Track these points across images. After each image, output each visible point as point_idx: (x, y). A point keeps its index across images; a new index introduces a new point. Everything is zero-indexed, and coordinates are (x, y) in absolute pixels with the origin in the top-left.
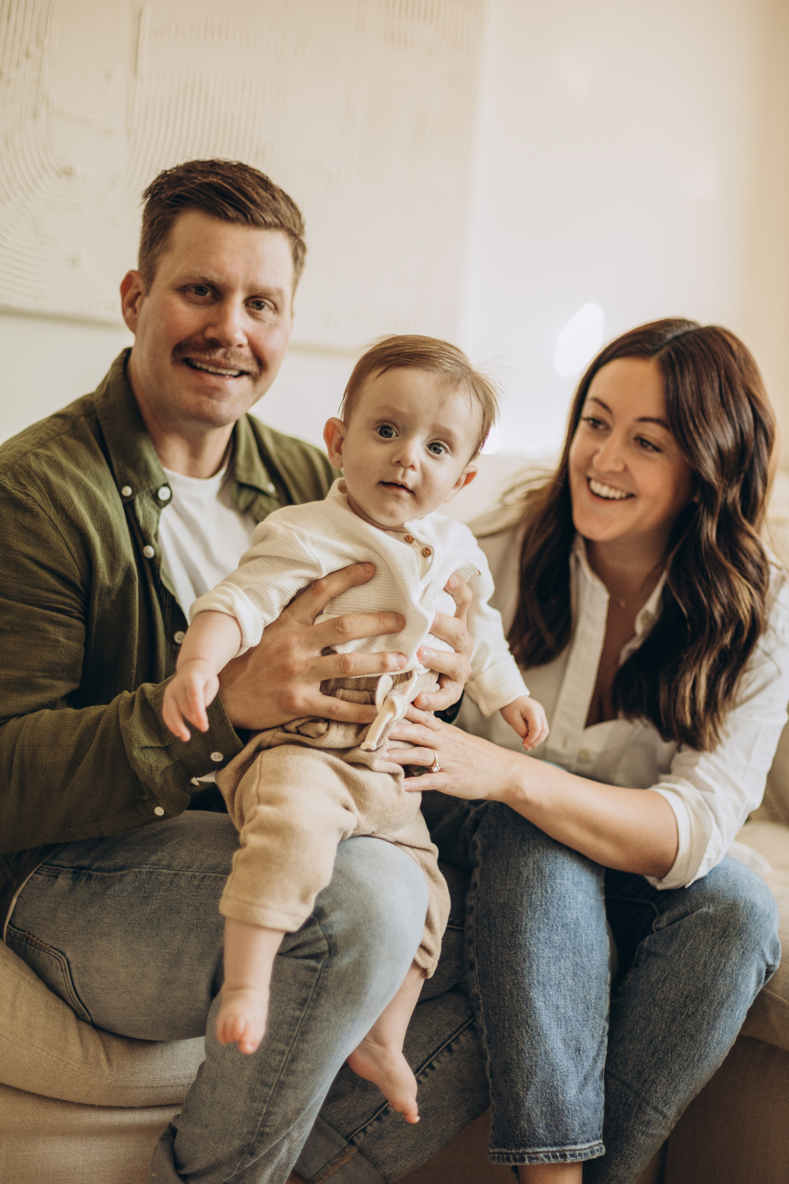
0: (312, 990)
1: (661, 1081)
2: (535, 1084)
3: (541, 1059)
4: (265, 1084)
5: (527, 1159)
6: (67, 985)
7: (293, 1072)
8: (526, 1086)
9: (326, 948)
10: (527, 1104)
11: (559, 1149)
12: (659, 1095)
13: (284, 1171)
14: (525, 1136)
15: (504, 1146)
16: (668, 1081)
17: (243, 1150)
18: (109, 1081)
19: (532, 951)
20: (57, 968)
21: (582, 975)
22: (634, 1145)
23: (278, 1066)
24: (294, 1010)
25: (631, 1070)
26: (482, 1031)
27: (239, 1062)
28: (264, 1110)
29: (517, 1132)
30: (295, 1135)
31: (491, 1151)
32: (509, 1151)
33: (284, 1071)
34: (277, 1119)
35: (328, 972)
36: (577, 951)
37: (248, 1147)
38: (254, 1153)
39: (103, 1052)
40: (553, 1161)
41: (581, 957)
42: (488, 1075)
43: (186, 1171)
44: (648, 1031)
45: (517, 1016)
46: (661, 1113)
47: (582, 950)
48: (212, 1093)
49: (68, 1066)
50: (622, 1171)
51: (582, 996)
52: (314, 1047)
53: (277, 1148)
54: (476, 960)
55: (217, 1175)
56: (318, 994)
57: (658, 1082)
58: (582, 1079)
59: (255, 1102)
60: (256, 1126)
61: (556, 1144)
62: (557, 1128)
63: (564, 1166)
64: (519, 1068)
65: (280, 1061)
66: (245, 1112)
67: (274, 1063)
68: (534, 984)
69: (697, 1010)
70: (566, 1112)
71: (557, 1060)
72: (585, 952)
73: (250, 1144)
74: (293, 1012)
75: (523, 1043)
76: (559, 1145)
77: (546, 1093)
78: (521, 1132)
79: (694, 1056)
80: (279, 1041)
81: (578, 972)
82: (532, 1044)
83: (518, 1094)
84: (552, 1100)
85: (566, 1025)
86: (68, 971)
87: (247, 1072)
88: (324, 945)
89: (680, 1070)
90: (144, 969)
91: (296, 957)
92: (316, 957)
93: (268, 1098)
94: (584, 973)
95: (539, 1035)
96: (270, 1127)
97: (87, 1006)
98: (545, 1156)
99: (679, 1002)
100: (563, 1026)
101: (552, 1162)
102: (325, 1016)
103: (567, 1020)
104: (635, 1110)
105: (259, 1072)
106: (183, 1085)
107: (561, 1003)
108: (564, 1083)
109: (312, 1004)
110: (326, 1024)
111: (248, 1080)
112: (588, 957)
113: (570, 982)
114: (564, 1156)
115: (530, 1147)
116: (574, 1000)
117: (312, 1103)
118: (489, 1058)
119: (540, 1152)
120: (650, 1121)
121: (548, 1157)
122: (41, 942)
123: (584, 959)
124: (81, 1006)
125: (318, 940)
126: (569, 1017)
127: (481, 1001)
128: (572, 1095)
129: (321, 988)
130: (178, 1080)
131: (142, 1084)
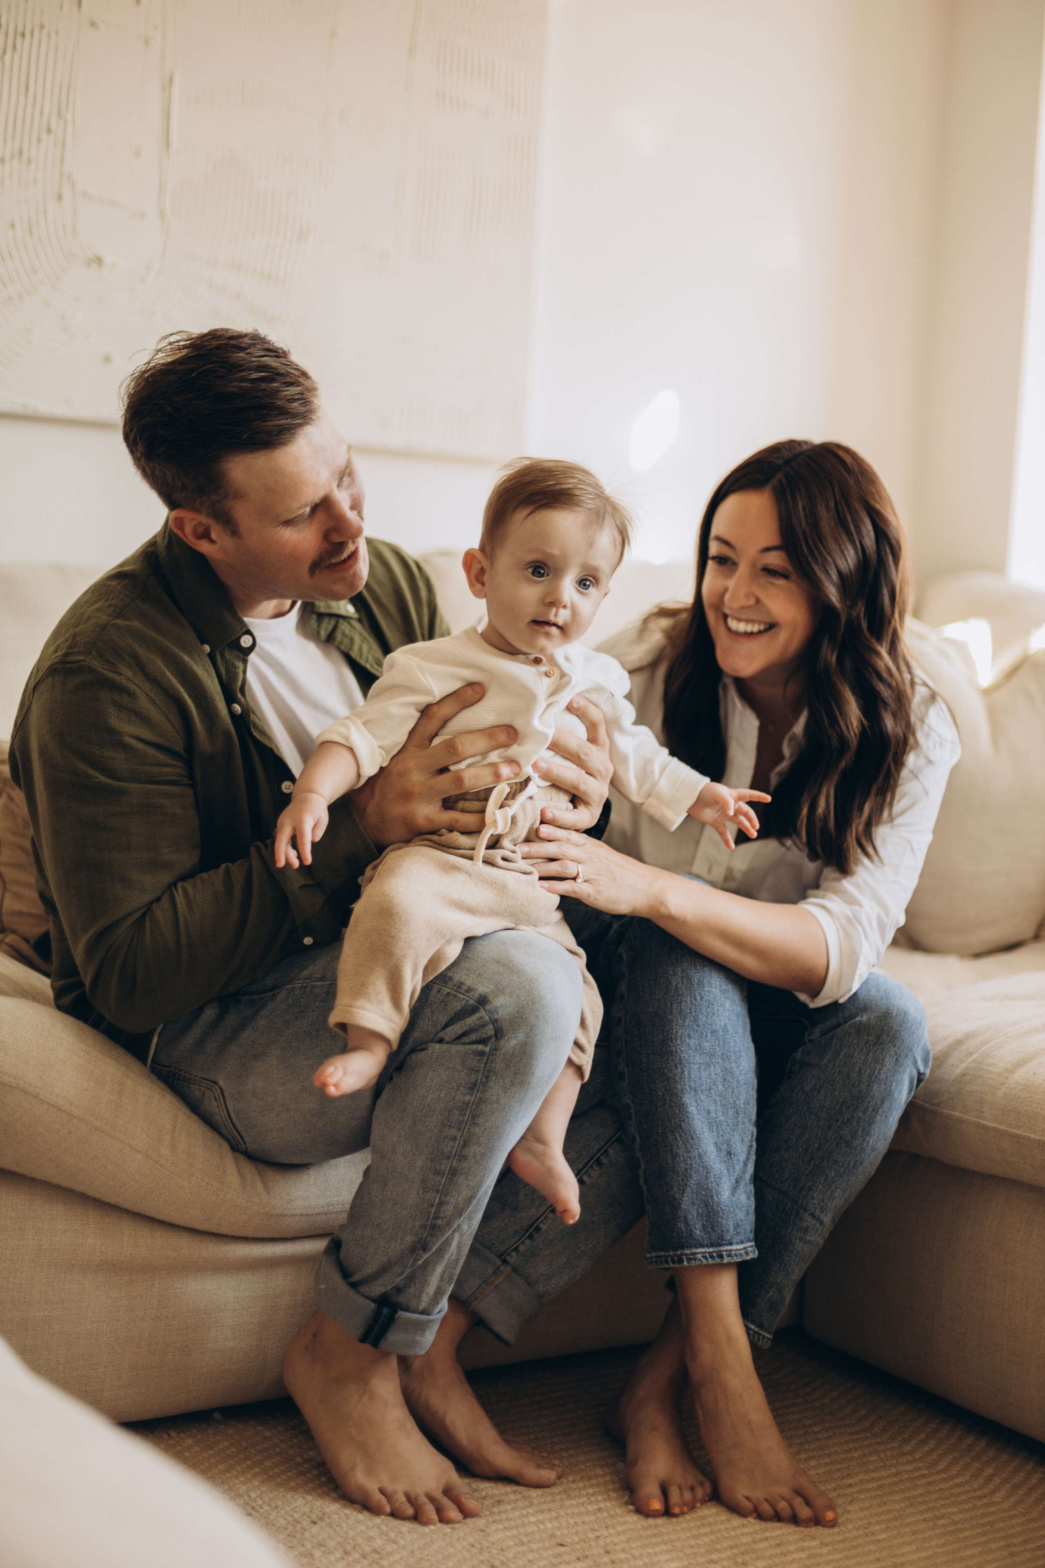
1: (818, 1187)
2: (690, 1187)
3: (696, 1162)
4: (437, 1173)
5: (685, 1260)
6: (222, 1113)
7: (465, 1158)
8: (682, 1188)
9: (493, 1032)
10: (683, 1206)
11: (716, 1249)
12: (816, 1201)
13: (455, 1268)
14: (682, 1237)
15: (662, 1250)
16: (824, 1187)
18: (267, 1210)
20: (210, 1098)
21: (731, 1080)
22: (792, 1252)
24: (465, 1095)
25: (788, 1179)
26: (634, 1139)
29: (675, 1234)
30: (465, 1227)
31: (648, 1256)
32: (667, 1254)
33: (457, 1157)
34: (449, 1210)
35: (496, 1055)
36: (725, 1057)
37: (420, 1243)
38: (426, 1248)
39: (259, 1181)
40: (711, 1261)
41: (730, 1063)
42: (642, 1182)
43: (356, 1278)
44: (804, 1139)
46: (818, 1219)
47: (730, 1056)
48: (383, 1191)
49: (228, 1196)
50: (781, 1278)
51: (732, 1101)
52: (485, 1129)
53: (448, 1242)
54: (626, 1070)
55: (390, 1275)
56: (487, 1077)
57: (814, 1189)
58: (733, 1182)
59: (427, 1193)
60: (429, 1218)
61: (712, 1245)
62: (713, 1229)
64: (674, 1171)
65: (453, 1147)
66: (417, 1204)
69: (852, 1116)
70: (721, 1213)
71: (711, 1163)
72: (733, 1058)
73: (421, 1239)
74: (463, 1097)
76: (716, 1246)
77: (701, 1195)
78: (678, 1234)
79: (850, 1162)
80: (450, 1126)
81: (728, 1078)
82: (686, 1148)
84: (708, 1201)
85: (717, 1129)
86: (222, 1099)
87: (419, 1163)
88: (490, 1030)
89: (837, 1176)
91: (464, 1044)
92: (483, 1041)
93: (441, 1187)
94: (733, 1079)
95: (692, 1139)
97: (242, 1133)
98: (703, 1257)
99: (835, 1109)
100: (714, 1130)
101: (710, 1262)
102: (495, 1098)
103: (718, 1125)
104: (792, 1218)
105: (432, 1161)
106: (337, 1213)
107: (712, 1108)
108: (718, 1185)
109: (481, 1087)
110: (495, 1106)
111: (421, 1171)
112: (736, 1062)
113: (720, 1087)
114: (721, 1256)
115: (688, 1249)
117: (483, 1190)
118: (643, 1166)
119: (698, 1253)
120: (808, 1227)
122: (190, 1074)
123: (733, 1065)
125: (484, 1025)
126: (720, 1121)
128: (725, 1197)
129: (489, 1071)
130: (331, 1208)
131: (298, 1212)
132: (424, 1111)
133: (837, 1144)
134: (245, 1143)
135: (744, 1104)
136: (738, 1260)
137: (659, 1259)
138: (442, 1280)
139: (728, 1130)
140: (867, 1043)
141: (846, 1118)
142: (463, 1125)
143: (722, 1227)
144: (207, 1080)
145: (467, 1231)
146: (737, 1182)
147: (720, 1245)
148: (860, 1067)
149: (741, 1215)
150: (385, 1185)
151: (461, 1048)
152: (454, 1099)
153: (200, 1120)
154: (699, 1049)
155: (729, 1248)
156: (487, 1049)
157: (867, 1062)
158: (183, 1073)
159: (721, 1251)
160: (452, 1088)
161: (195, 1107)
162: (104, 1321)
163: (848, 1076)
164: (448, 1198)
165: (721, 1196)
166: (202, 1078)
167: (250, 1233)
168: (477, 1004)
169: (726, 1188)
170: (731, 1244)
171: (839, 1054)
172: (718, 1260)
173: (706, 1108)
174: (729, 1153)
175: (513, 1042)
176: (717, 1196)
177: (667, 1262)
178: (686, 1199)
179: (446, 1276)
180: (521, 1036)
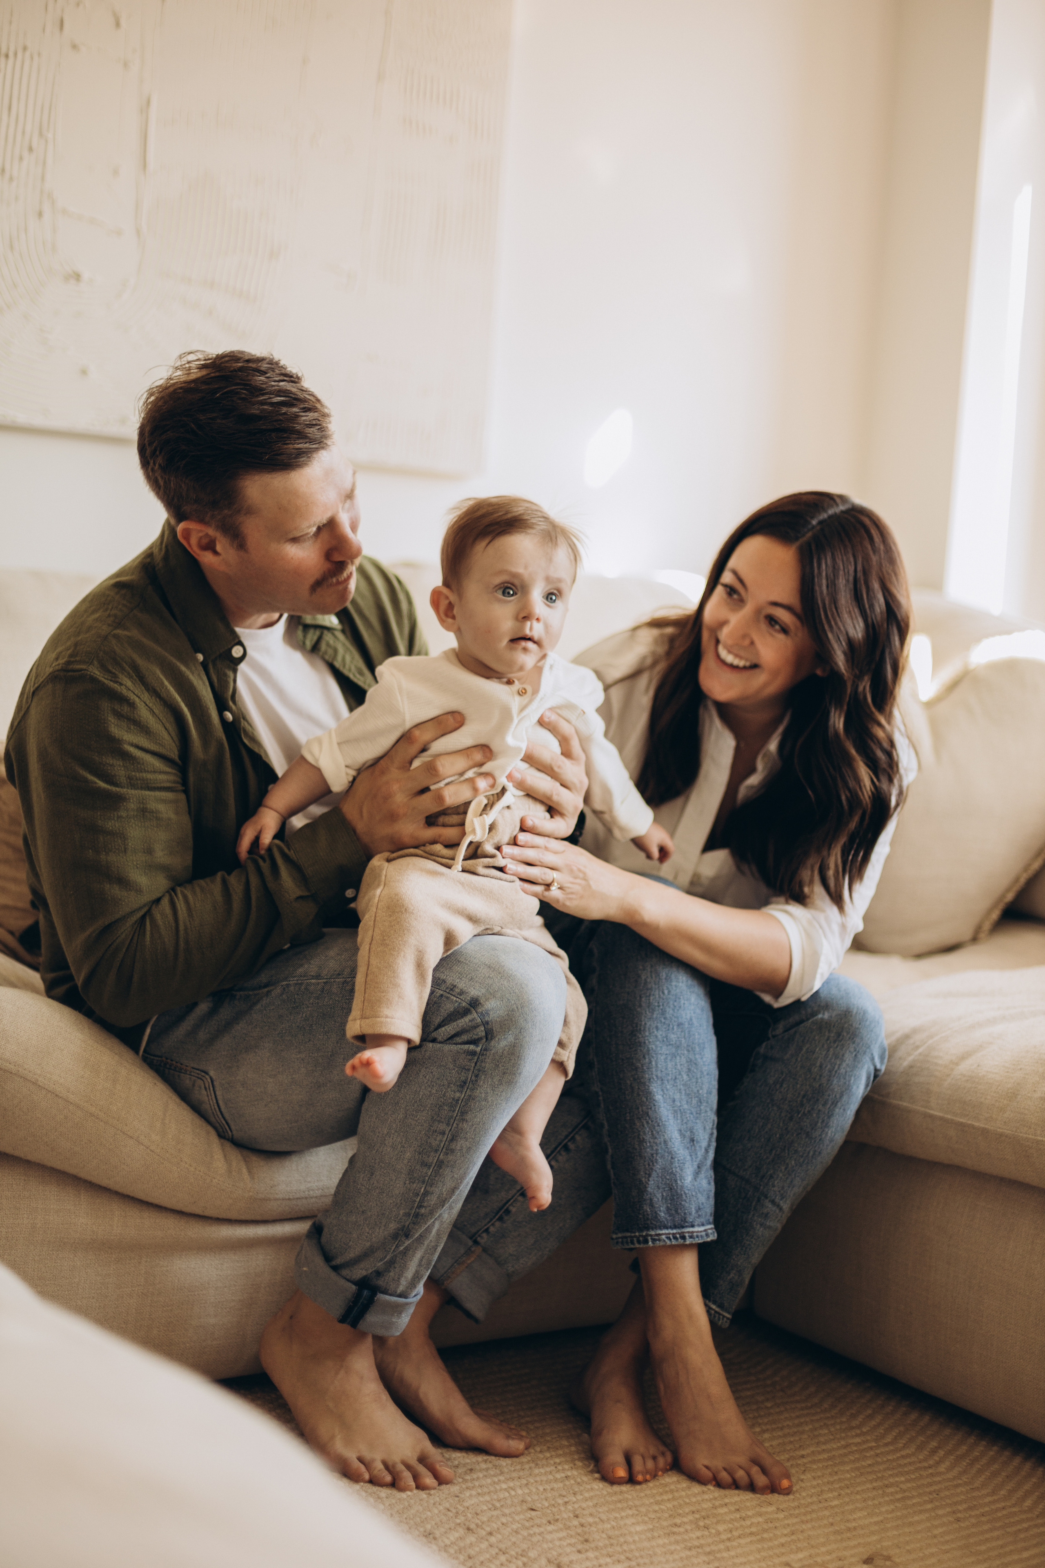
0: (471, 1073)
2: (656, 1171)
3: (661, 1148)
4: (425, 1164)
5: (650, 1240)
7: (452, 1151)
8: (648, 1172)
9: (483, 1034)
10: (649, 1189)
11: (679, 1231)
14: (648, 1219)
15: (627, 1231)
17: (398, 1233)
18: (251, 1194)
20: (200, 1087)
21: (695, 1070)
23: (439, 1146)
26: (602, 1126)
27: (400, 1146)
28: (422, 1190)
32: (633, 1235)
33: (444, 1150)
34: (433, 1200)
35: (486, 1055)
36: (690, 1049)
39: (245, 1167)
40: (674, 1242)
41: (695, 1054)
45: (638, 1108)
49: (214, 1181)
51: (695, 1090)
52: (473, 1125)
54: (595, 1060)
56: (477, 1076)
59: (413, 1183)
61: (675, 1227)
62: (676, 1211)
63: (684, 1247)
64: (641, 1156)
65: (441, 1141)
66: (403, 1194)
67: (434, 1143)
70: (684, 1196)
71: (675, 1149)
72: (697, 1049)
73: (404, 1226)
74: (453, 1094)
75: (645, 1133)
76: (679, 1228)
78: (644, 1215)
80: (439, 1121)
82: (652, 1134)
83: (641, 1181)
85: (681, 1117)
86: (212, 1089)
88: (481, 1032)
90: (294, 1076)
91: (456, 1044)
92: (474, 1042)
94: (697, 1069)
95: (659, 1126)
96: (425, 1207)
97: (229, 1122)
98: (667, 1238)
100: (679, 1118)
102: (483, 1095)
103: (683, 1112)
105: (420, 1153)
106: (316, 1197)
107: (677, 1096)
108: (682, 1170)
110: (483, 1103)
113: (685, 1077)
114: (683, 1238)
115: (653, 1230)
116: (688, 1095)
118: (610, 1150)
119: (662, 1234)
121: (669, 1238)
123: (697, 1056)
124: (224, 1122)
125: (476, 1027)
127: (601, 1098)
129: (479, 1070)
130: (311, 1192)
131: (280, 1196)
132: (416, 1105)
134: (231, 1131)
135: (707, 1093)
137: (625, 1240)
139: (692, 1118)
142: (452, 1121)
143: (685, 1210)
144: (198, 1070)
146: (699, 1167)
147: (683, 1227)
149: (702, 1199)
150: (372, 1174)
151: (454, 1048)
152: (444, 1095)
153: (188, 1108)
154: (666, 1041)
155: (691, 1229)
158: (174, 1063)
159: (684, 1232)
160: (443, 1085)
161: (184, 1096)
162: (93, 1298)
164: (432, 1189)
166: (193, 1068)
167: (233, 1215)
168: (469, 1007)
169: (689, 1173)
170: (693, 1226)
172: (681, 1241)
173: (672, 1097)
174: (692, 1140)
175: (503, 1043)
176: (681, 1180)
177: (632, 1243)
178: (651, 1182)
180: (510, 1038)
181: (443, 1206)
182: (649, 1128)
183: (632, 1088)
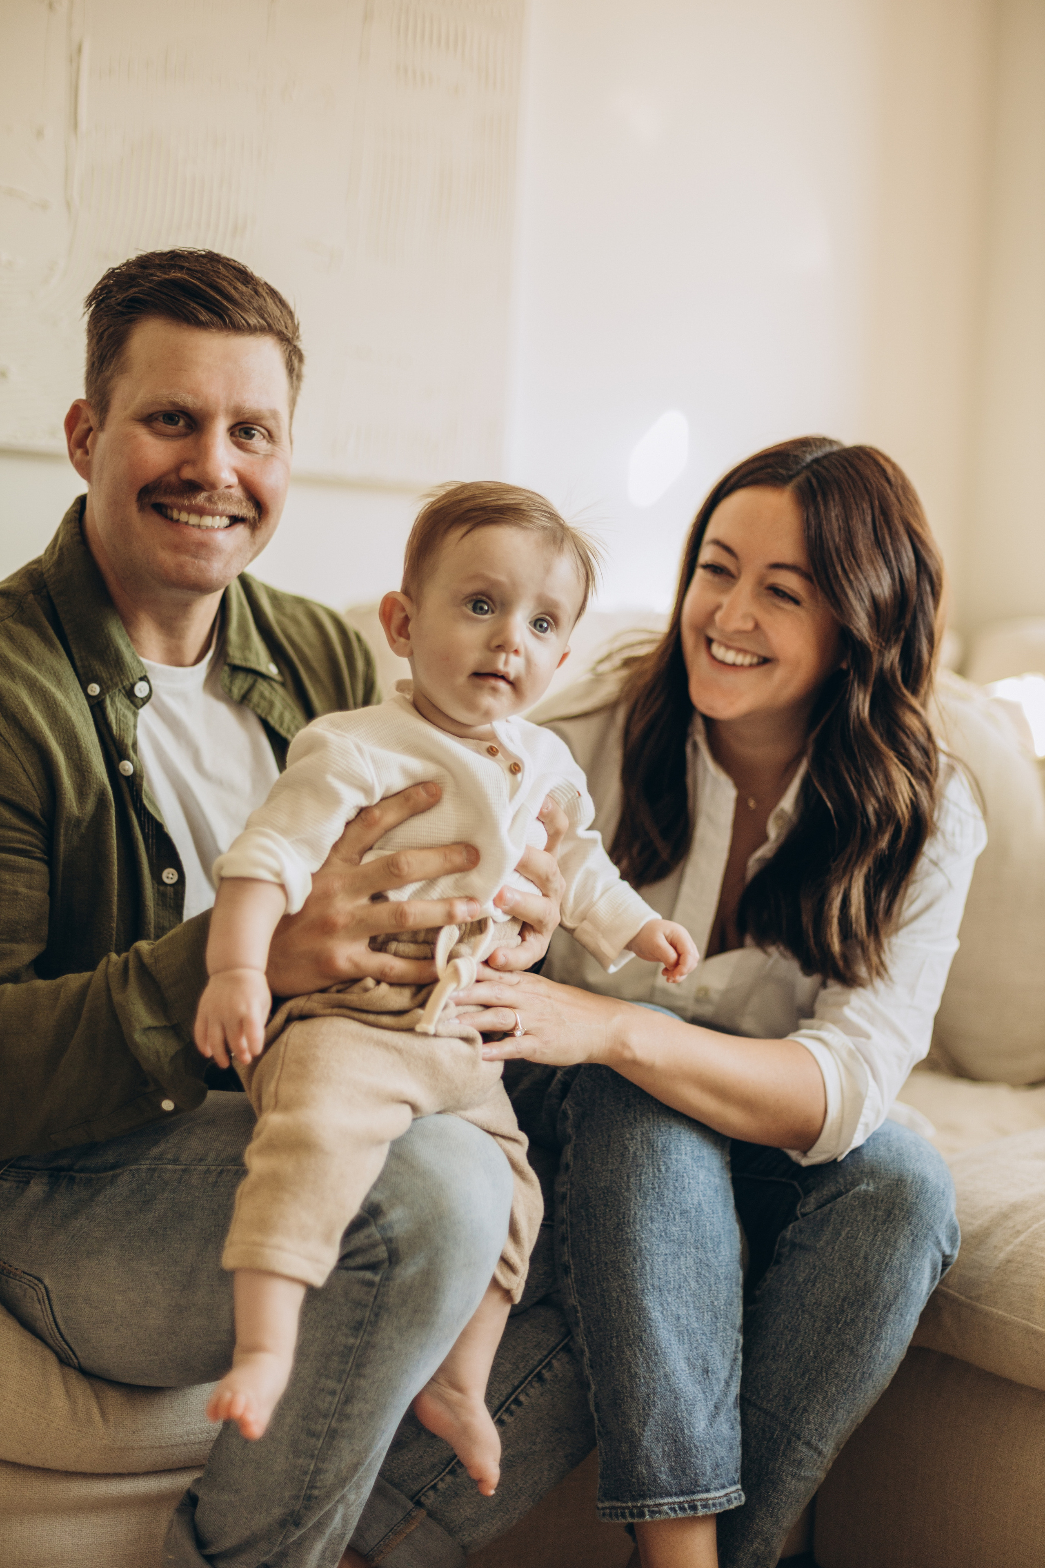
1: (814, 1408)
2: (654, 1418)
3: (661, 1385)
5: (647, 1513)
6: (47, 1320)
7: (348, 1417)
9: (385, 1255)
10: (644, 1443)
11: (688, 1498)
12: (812, 1426)
13: (340, 1544)
14: (644, 1484)
15: (617, 1499)
16: (823, 1408)
17: (285, 1519)
18: (104, 1442)
19: (644, 1248)
20: (33, 1299)
21: (707, 1275)
25: (776, 1396)
26: (582, 1352)
28: (312, 1467)
29: (634, 1480)
30: (352, 1497)
31: (600, 1505)
33: (336, 1416)
34: (329, 1478)
35: (389, 1285)
36: (699, 1245)
38: (299, 1523)
39: (95, 1405)
40: (680, 1514)
43: (212, 1550)
44: (796, 1345)
45: (628, 1331)
47: (706, 1243)
48: (243, 1449)
50: (768, 1526)
52: (374, 1383)
53: (329, 1515)
54: (571, 1262)
56: (377, 1315)
57: (810, 1410)
58: (711, 1408)
59: (300, 1457)
61: (683, 1493)
62: (684, 1472)
63: (695, 1520)
64: (632, 1397)
65: (331, 1403)
68: (648, 1289)
70: (694, 1451)
71: (681, 1386)
75: (637, 1365)
76: (687, 1494)
78: (638, 1479)
81: (703, 1272)
82: (648, 1367)
83: (633, 1432)
84: (676, 1436)
86: (47, 1302)
88: (382, 1252)
89: (838, 1393)
90: (148, 1294)
92: (372, 1267)
93: (316, 1452)
94: (710, 1273)
95: (656, 1354)
97: (73, 1346)
98: (671, 1509)
100: (686, 1341)
101: (679, 1516)
103: (691, 1333)
104: (782, 1447)
105: (304, 1419)
106: (200, 1442)
107: (683, 1312)
108: (690, 1414)
109: (369, 1328)
110: (388, 1352)
112: (714, 1251)
113: (693, 1284)
114: (694, 1508)
115: (650, 1498)
116: (699, 1308)
117: (372, 1455)
118: (593, 1387)
119: (664, 1504)
120: (802, 1460)
121: (673, 1510)
122: (10, 1266)
123: (709, 1255)
124: (65, 1346)
125: (374, 1245)
126: (693, 1329)
127: (579, 1315)
128: (701, 1429)
129: (380, 1307)
130: (192, 1437)
131: (147, 1443)
133: (839, 1351)
135: (725, 1304)
136: (718, 1512)
138: (323, 1557)
139: (704, 1340)
140: (874, 1220)
141: (849, 1318)
142: (344, 1376)
143: (696, 1469)
145: (355, 1501)
146: (716, 1408)
147: (693, 1493)
148: (866, 1252)
149: (721, 1451)
152: (333, 1341)
155: (705, 1496)
156: (377, 1279)
157: (874, 1244)
163: (850, 1263)
165: (694, 1428)
167: (87, 1467)
169: (701, 1417)
170: (708, 1491)
171: (840, 1235)
172: (690, 1513)
173: (675, 1313)
176: (689, 1428)
177: (624, 1516)
179: (328, 1554)
181: (343, 1487)
182: (644, 1358)
183: (620, 1303)
